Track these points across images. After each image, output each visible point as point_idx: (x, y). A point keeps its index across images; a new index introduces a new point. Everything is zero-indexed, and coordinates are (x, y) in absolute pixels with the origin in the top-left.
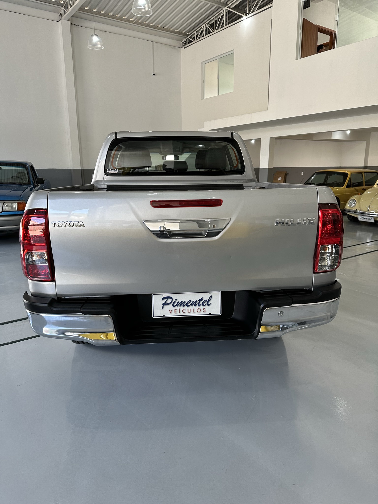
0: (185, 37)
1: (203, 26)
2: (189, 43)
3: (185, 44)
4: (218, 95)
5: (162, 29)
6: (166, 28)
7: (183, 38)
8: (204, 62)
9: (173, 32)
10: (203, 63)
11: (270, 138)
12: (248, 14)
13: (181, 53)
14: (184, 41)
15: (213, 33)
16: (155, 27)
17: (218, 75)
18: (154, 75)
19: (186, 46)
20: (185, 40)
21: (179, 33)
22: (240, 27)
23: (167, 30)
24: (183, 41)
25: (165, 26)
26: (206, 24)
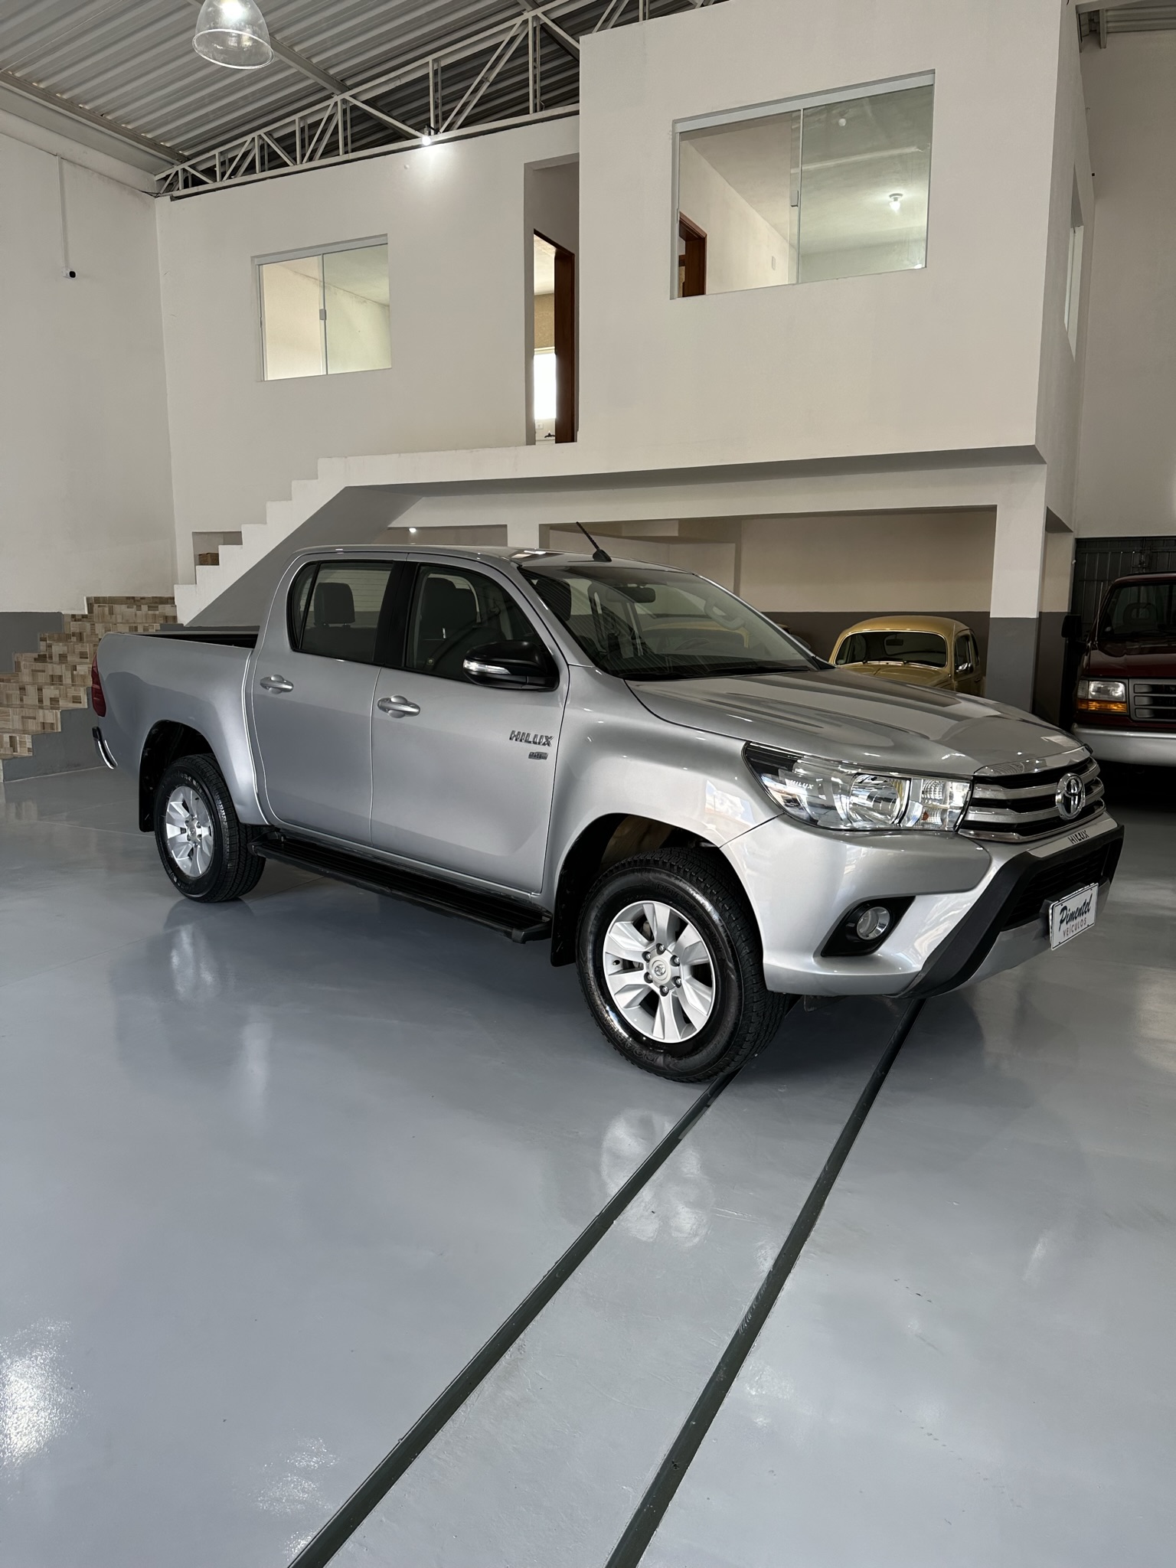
0: (174, 161)
1: (248, 138)
2: (186, 186)
3: (171, 187)
4: (325, 373)
5: (97, 117)
6: (109, 117)
7: (165, 163)
8: (257, 257)
9: (135, 136)
10: (256, 259)
11: (540, 525)
12: (432, 132)
13: (157, 216)
14: (168, 176)
15: (291, 168)
16: (71, 105)
17: (322, 308)
18: (72, 274)
19: (176, 193)
20: (173, 171)
21: (154, 144)
22: (405, 168)
23: (114, 126)
24: (163, 175)
25: (108, 113)
26: (261, 132)
